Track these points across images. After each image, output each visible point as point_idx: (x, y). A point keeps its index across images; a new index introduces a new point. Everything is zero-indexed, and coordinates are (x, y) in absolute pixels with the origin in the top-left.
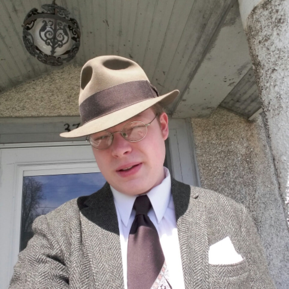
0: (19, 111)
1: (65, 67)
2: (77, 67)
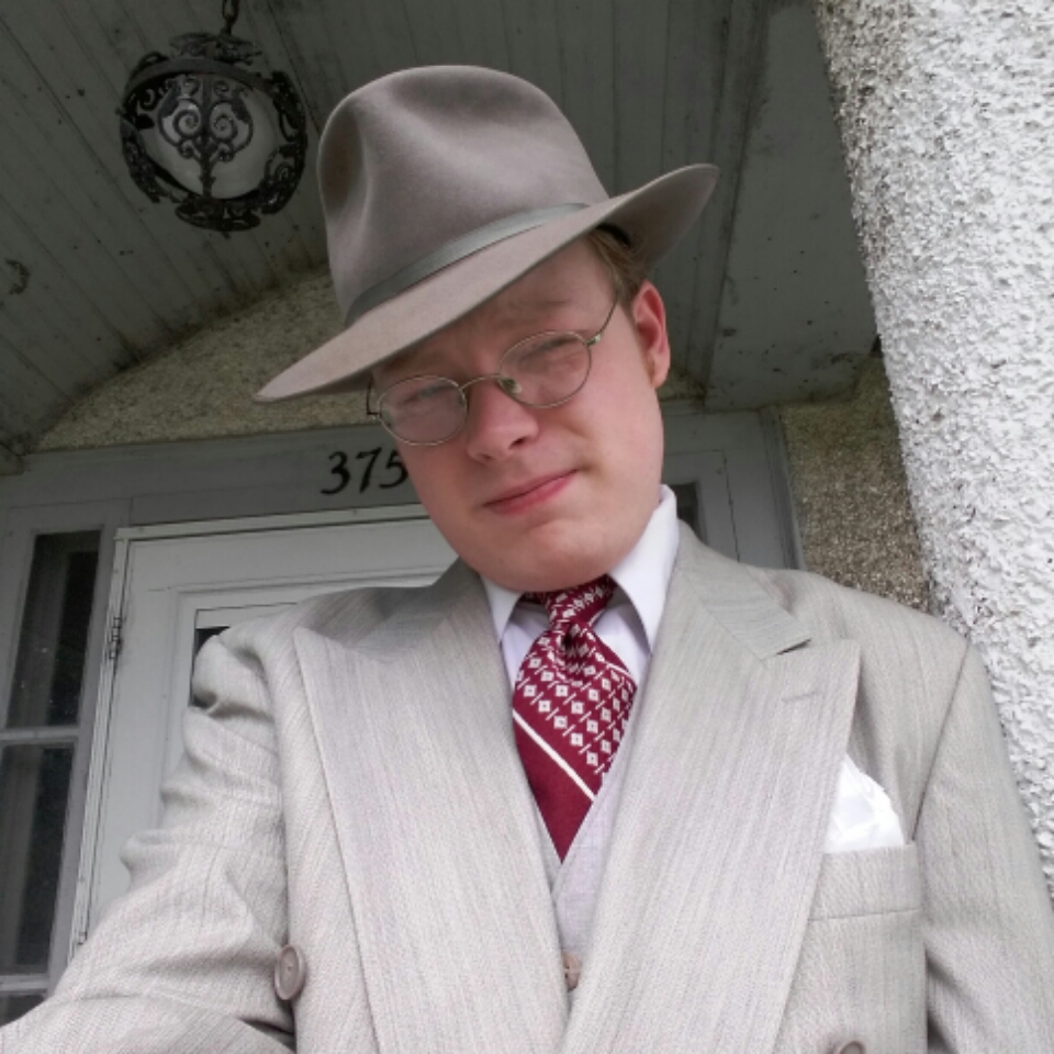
0: (190, 418)
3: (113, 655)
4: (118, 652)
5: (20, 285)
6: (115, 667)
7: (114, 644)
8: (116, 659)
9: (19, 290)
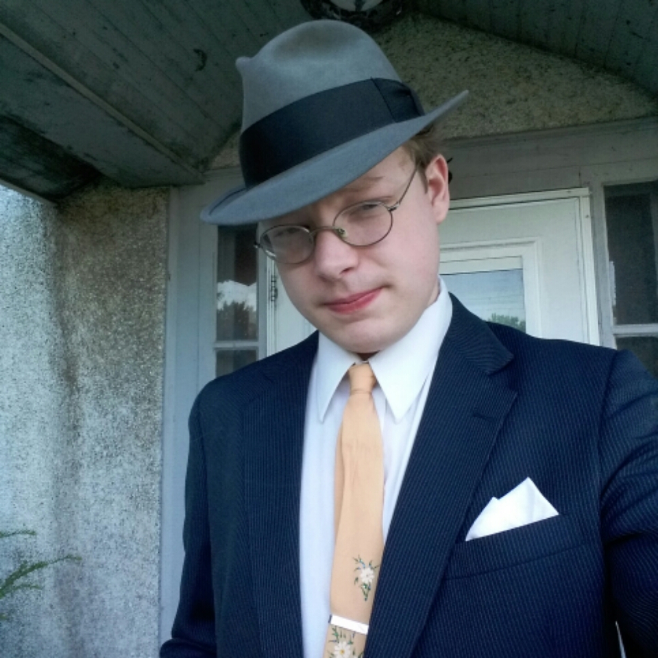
1: (393, 28)
2: (422, 21)
3: (273, 298)
4: (276, 296)
5: (202, 65)
6: (275, 306)
7: (273, 292)
8: (275, 301)
9: (201, 68)
